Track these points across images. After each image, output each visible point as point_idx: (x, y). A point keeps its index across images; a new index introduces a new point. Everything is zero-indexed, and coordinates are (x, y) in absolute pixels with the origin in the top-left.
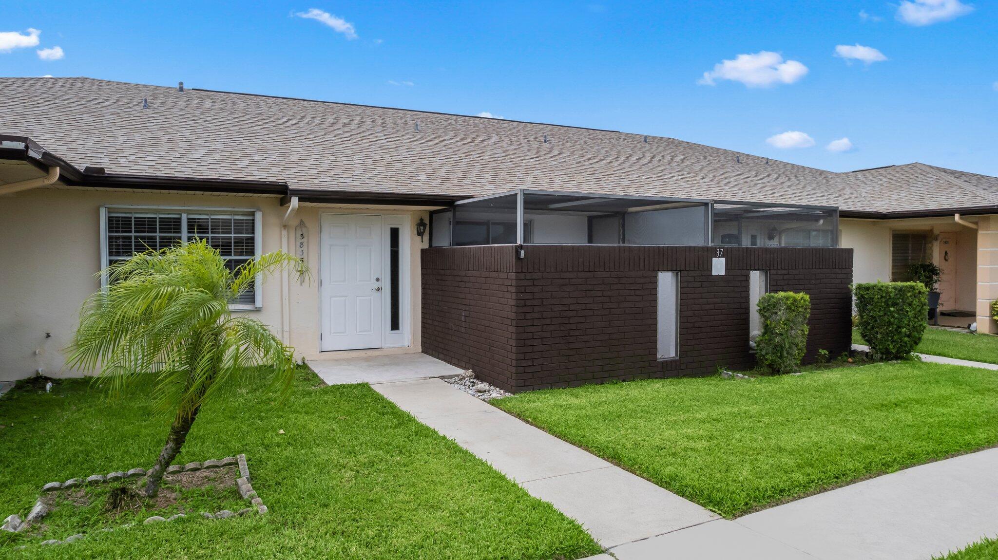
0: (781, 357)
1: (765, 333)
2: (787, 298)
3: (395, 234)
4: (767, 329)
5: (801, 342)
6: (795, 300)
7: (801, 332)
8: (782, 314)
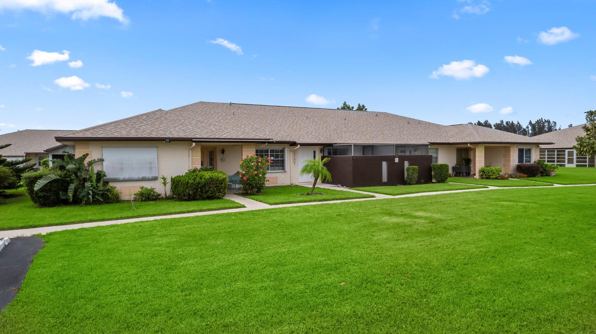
0: (411, 181)
1: (407, 176)
2: (412, 167)
3: (315, 152)
4: (408, 175)
5: (416, 178)
6: (414, 168)
7: (416, 175)
8: (411, 171)
